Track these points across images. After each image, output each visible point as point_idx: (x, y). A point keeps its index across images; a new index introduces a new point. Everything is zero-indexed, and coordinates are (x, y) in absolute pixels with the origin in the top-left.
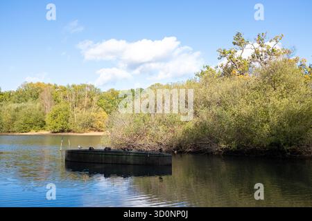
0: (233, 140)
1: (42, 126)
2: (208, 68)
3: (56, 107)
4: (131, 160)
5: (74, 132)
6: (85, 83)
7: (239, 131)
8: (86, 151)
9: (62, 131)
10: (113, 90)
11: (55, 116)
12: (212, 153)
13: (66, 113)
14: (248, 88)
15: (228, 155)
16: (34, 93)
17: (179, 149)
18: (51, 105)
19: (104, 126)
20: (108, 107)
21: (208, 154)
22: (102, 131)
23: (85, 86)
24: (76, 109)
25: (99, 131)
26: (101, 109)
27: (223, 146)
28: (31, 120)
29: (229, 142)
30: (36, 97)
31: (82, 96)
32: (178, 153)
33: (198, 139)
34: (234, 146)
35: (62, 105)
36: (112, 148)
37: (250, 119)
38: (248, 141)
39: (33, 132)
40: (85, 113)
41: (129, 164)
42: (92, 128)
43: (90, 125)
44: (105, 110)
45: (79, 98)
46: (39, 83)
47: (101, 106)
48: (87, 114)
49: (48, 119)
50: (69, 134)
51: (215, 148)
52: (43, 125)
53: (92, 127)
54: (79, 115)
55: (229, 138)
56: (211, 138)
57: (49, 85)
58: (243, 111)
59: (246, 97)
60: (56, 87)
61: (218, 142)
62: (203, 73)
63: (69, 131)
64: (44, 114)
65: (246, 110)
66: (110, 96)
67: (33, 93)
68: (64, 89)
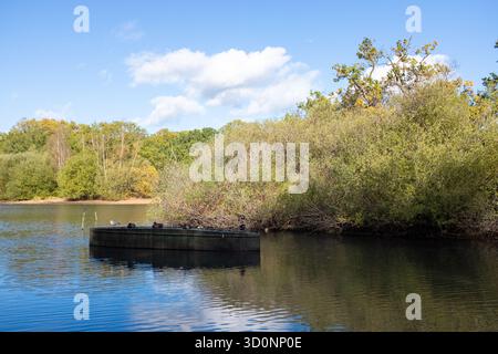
0: (358, 210)
1: (51, 191)
2: (318, 96)
3: (76, 158)
4: (195, 243)
5: (104, 199)
6: (119, 120)
7: (366, 196)
8: (123, 229)
9: (85, 198)
10: (165, 131)
11: (73, 173)
12: (324, 231)
13: (90, 168)
14: (383, 127)
15: (350, 234)
16: (38, 137)
17: (272, 226)
18: (66, 156)
19: (151, 189)
20: (158, 159)
21: (318, 232)
22: (149, 197)
23: (119, 124)
24: (106, 161)
25: (144, 197)
26: (146, 161)
27: (342, 220)
28: (34, 180)
29: (350, 214)
30: (41, 143)
31: (117, 140)
32: (270, 231)
33: (302, 209)
34: (359, 219)
35: (84, 156)
36: (166, 224)
37: (384, 176)
38: (381, 212)
39: (37, 200)
40: (122, 168)
41: (190, 250)
42: (133, 193)
43: (129, 188)
44: (153, 164)
45: (111, 145)
46: (46, 121)
47: (147, 157)
48: (125, 169)
49: (61, 179)
50: (97, 202)
51: (328, 223)
52: (53, 188)
53: (133, 191)
54: (110, 171)
55: (352, 207)
56: (323, 208)
57: (63, 122)
58: (374, 164)
59: (379, 142)
60: (74, 127)
61: (333, 214)
62: (310, 104)
63: (96, 198)
64: (55, 170)
65: (378, 162)
66: (161, 140)
67: (36, 136)
68: (88, 130)
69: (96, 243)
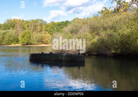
0: (119, 48)
1: (17, 42)
2: (105, 9)
3: (24, 32)
4: (63, 59)
5: (33, 45)
6: (38, 19)
7: (122, 43)
8: (40, 54)
9: (28, 44)
10: (53, 22)
11: (23, 36)
12: (107, 55)
13: (29, 35)
14: (129, 19)
15: (116, 56)
16: (12, 25)
17: (89, 53)
18: (21, 31)
19: (49, 41)
20: (51, 31)
21: (104, 56)
22: (48, 44)
23: (38, 20)
24: (34, 32)
25: (46, 44)
26: (47, 32)
27: (113, 51)
28: (12, 39)
29: (116, 49)
30: (13, 27)
31: (37, 25)
32: (88, 55)
33: (99, 48)
34: (119, 51)
35: (27, 31)
36: (54, 53)
37: (129, 37)
38: (127, 49)
39: (13, 45)
40: (39, 34)
41: (62, 61)
42: (43, 43)
43: (41, 41)
44: (49, 33)
45: (35, 27)
46: (14, 20)
47: (47, 31)
48: (40, 35)
49: (20, 38)
50: (31, 45)
51: (108, 53)
53: (43, 42)
54: (35, 36)
55: (116, 47)
56: (106, 47)
57: (20, 20)
58: (125, 32)
59: (127, 24)
60: (23, 21)
61: (110, 49)
62: (102, 12)
63: (31, 44)
64: (18, 35)
66: (52, 25)
68: (27, 22)
69: (32, 58)
